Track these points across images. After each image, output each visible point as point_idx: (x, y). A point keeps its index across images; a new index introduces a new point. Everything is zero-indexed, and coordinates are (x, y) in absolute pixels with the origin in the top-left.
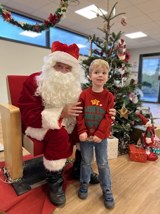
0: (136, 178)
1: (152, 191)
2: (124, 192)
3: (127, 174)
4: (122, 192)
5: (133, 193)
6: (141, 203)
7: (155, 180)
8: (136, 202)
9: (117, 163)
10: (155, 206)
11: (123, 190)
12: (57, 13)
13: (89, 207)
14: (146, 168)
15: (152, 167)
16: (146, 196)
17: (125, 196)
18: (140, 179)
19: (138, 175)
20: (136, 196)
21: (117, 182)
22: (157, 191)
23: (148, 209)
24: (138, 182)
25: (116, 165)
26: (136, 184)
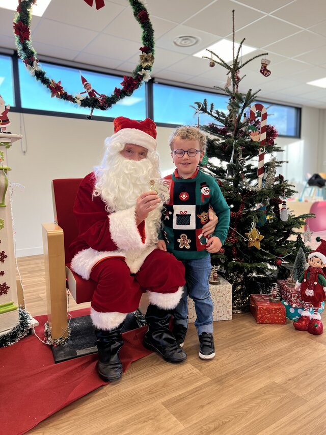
0: (261, 356)
1: (279, 380)
2: (227, 374)
3: (246, 349)
4: (223, 374)
5: (242, 378)
6: (247, 394)
7: (296, 363)
8: (239, 392)
9: (237, 331)
10: (270, 401)
11: (226, 372)
12: (135, 73)
13: (155, 389)
14: (290, 343)
15: (304, 343)
16: (262, 385)
17: (224, 380)
18: (268, 359)
19: (267, 353)
20: (244, 383)
21: (220, 360)
22: (290, 380)
23: (255, 404)
24: (260, 363)
25: (235, 334)
26: (256, 365)
